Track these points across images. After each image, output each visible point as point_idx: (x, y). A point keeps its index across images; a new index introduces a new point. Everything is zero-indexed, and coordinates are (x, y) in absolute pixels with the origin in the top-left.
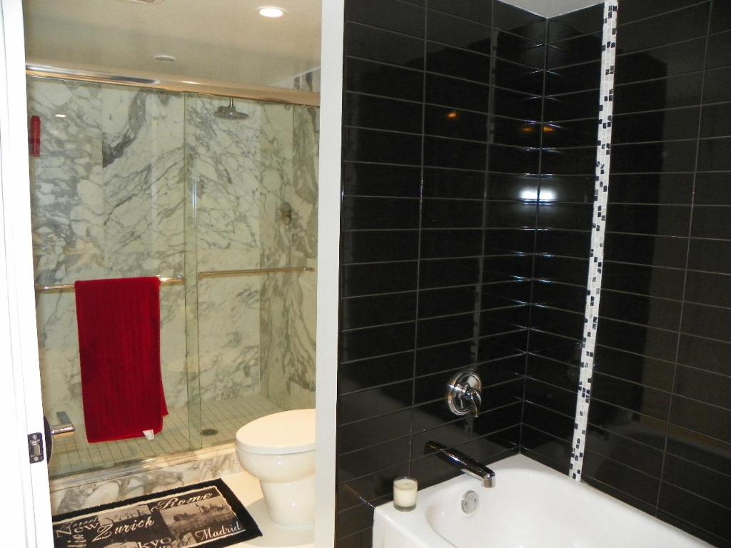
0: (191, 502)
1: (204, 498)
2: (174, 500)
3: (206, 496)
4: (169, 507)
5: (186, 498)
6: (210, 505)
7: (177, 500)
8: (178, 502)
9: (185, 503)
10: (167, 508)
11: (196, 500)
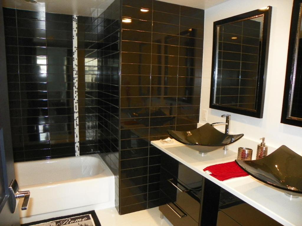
0: (76, 222)
1: (83, 220)
2: (69, 220)
3: (84, 219)
4: (65, 224)
5: (74, 219)
6: (85, 224)
7: (70, 220)
8: (70, 221)
9: (74, 222)
10: (64, 224)
11: (79, 221)
